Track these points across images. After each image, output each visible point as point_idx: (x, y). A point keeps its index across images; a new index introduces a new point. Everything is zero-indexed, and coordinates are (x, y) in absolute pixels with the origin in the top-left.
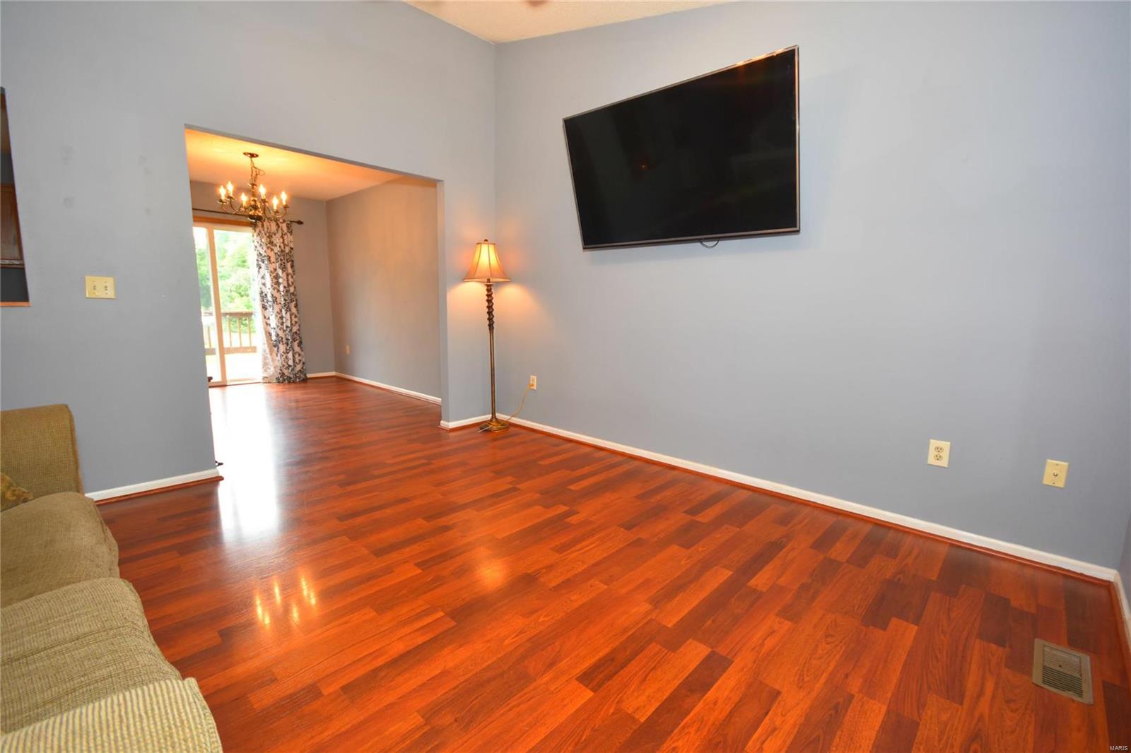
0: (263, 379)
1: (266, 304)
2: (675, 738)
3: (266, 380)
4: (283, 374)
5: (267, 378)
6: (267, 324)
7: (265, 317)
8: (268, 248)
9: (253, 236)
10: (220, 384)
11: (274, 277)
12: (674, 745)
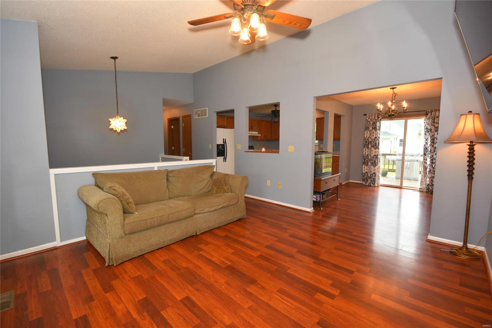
0: (420, 189)
1: (426, 153)
2: (149, 320)
3: (421, 190)
4: (429, 188)
5: (421, 188)
6: (425, 162)
7: (424, 159)
8: (431, 125)
9: (425, 120)
10: (399, 187)
11: (432, 139)
12: (147, 320)
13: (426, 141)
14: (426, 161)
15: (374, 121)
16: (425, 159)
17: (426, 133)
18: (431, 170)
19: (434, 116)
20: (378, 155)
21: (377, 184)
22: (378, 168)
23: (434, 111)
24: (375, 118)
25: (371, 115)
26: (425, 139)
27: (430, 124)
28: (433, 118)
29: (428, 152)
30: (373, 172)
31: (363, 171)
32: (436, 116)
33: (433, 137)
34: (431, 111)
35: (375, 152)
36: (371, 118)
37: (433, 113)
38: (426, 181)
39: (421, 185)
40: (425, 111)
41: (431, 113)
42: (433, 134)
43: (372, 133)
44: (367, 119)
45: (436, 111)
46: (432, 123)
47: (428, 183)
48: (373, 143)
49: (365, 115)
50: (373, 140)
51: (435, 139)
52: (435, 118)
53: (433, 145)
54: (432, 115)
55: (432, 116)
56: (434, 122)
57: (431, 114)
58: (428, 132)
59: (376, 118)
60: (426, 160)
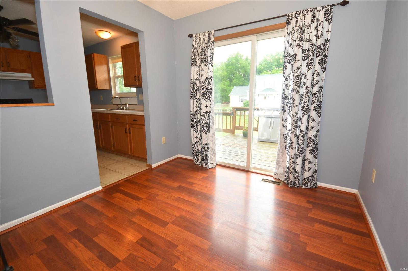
13: (286, 82)
14: (285, 124)
15: (203, 45)
16: (284, 120)
17: (287, 64)
18: (293, 142)
19: (301, 26)
20: (210, 112)
21: (212, 164)
22: (212, 136)
23: (301, 14)
24: (204, 40)
25: (198, 34)
26: (284, 79)
27: (294, 44)
28: (300, 30)
29: (289, 105)
30: (204, 142)
31: (191, 140)
32: (306, 24)
33: (299, 71)
34: (296, 14)
35: (206, 106)
36: (198, 40)
37: (299, 18)
38: (284, 162)
39: (277, 168)
40: (286, 15)
41: (297, 18)
42: (299, 66)
43: (201, 70)
44: (194, 43)
45: (305, 13)
46: (297, 40)
47: (288, 165)
48: (203, 89)
49: (191, 36)
50: (202, 84)
51: (303, 77)
52: (303, 29)
53: (298, 89)
54: (299, 22)
55: (298, 25)
56: (301, 39)
57: (297, 21)
58: (289, 63)
59: (206, 41)
60: (286, 121)
